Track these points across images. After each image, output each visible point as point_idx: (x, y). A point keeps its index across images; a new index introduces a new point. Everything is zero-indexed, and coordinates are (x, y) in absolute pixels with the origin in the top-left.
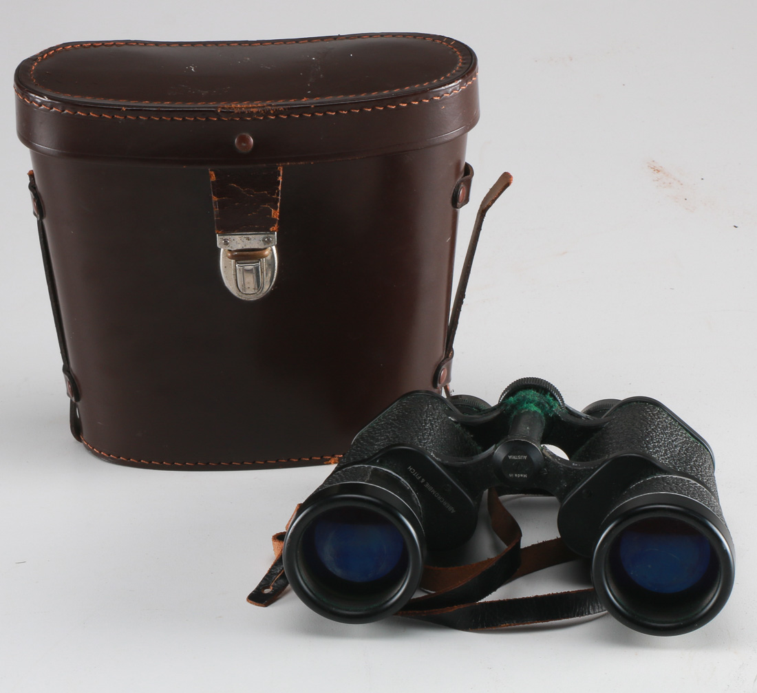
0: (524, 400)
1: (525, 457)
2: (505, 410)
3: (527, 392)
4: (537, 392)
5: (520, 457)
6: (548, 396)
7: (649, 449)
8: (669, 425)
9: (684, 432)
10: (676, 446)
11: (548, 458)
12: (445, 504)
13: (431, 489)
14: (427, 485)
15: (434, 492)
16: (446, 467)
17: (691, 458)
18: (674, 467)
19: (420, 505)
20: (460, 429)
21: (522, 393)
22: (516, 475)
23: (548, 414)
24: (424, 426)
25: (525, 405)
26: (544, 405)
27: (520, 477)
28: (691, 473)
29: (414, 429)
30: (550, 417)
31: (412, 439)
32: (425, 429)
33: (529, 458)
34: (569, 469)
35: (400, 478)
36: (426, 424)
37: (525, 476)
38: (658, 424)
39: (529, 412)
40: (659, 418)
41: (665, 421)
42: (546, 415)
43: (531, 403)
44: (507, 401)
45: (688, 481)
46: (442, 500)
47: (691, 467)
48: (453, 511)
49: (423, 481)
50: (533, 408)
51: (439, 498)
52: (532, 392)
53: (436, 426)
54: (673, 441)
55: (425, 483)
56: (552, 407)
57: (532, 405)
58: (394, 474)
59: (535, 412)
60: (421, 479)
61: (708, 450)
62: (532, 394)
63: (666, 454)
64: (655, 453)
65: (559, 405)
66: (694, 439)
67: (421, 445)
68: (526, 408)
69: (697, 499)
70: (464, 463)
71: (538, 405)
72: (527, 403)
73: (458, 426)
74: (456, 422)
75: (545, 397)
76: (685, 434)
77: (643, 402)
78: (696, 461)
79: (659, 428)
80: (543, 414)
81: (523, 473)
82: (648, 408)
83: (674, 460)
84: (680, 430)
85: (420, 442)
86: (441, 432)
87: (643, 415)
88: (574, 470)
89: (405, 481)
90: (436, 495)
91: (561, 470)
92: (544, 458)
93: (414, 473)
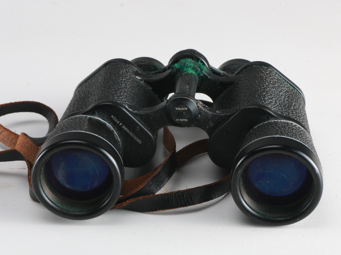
0: (184, 66)
1: (186, 109)
2: (172, 72)
3: (186, 60)
4: (193, 59)
5: (183, 109)
6: (199, 63)
7: (265, 101)
8: (277, 81)
9: (286, 83)
10: (282, 95)
11: (201, 108)
12: (135, 138)
13: (126, 129)
14: (124, 127)
15: (128, 131)
16: (135, 115)
17: (291, 103)
18: (282, 112)
19: (119, 140)
20: (144, 84)
21: (183, 61)
22: (180, 120)
23: (199, 74)
24: (121, 86)
25: (185, 69)
26: (197, 69)
27: (183, 121)
28: (293, 116)
29: (115, 88)
30: (201, 76)
31: (113, 97)
32: (122, 88)
33: (189, 109)
34: (214, 115)
35: (106, 123)
36: (122, 84)
37: (187, 120)
38: (270, 81)
39: (187, 74)
40: (270, 76)
41: (274, 78)
42: (199, 75)
43: (189, 68)
44: (173, 66)
45: (291, 124)
46: (133, 136)
47: (292, 111)
48: (141, 143)
49: (121, 124)
50: (191, 71)
51: (132, 135)
52: (190, 60)
53: (129, 85)
54: (280, 92)
55: (122, 125)
56: (202, 70)
57: (189, 69)
58: (102, 120)
59: (191, 74)
60: (119, 123)
61: (301, 94)
62: (189, 62)
63: (276, 103)
64: (269, 104)
65: (207, 68)
66: (292, 88)
67: (119, 100)
68: (186, 71)
69: (298, 139)
70: (147, 112)
71: (193, 69)
72: (186, 68)
73: (142, 82)
74: (141, 80)
75: (198, 63)
76: (287, 85)
77: (260, 65)
78: (295, 105)
79: (271, 83)
80: (196, 75)
81: (185, 119)
82: (264, 70)
83: (281, 107)
84: (283, 83)
85: (118, 98)
86: (132, 88)
87: (260, 75)
88: (217, 116)
89: (110, 125)
90: (130, 133)
91: (210, 116)
92: (199, 109)
93: (115, 119)
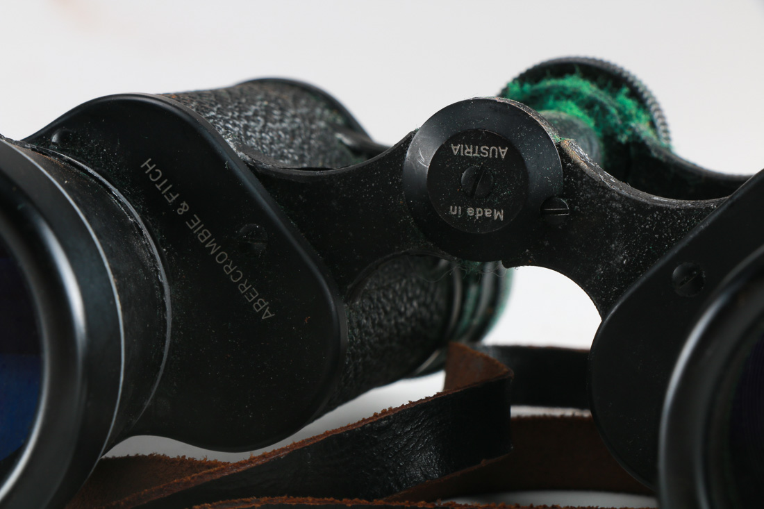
1: (503, 153)
5: (486, 152)
12: (244, 288)
13: (204, 236)
14: (195, 224)
15: (213, 247)
22: (470, 211)
27: (483, 217)
30: (618, 144)
33: (514, 156)
37: (499, 215)
42: (611, 138)
46: (236, 275)
48: (268, 315)
49: (184, 208)
50: (572, 110)
51: (229, 269)
55: (188, 216)
60: (177, 204)
68: (550, 108)
80: (599, 133)
81: (491, 206)
90: (220, 259)
91: (615, 210)
92: (564, 165)
93: (159, 182)
